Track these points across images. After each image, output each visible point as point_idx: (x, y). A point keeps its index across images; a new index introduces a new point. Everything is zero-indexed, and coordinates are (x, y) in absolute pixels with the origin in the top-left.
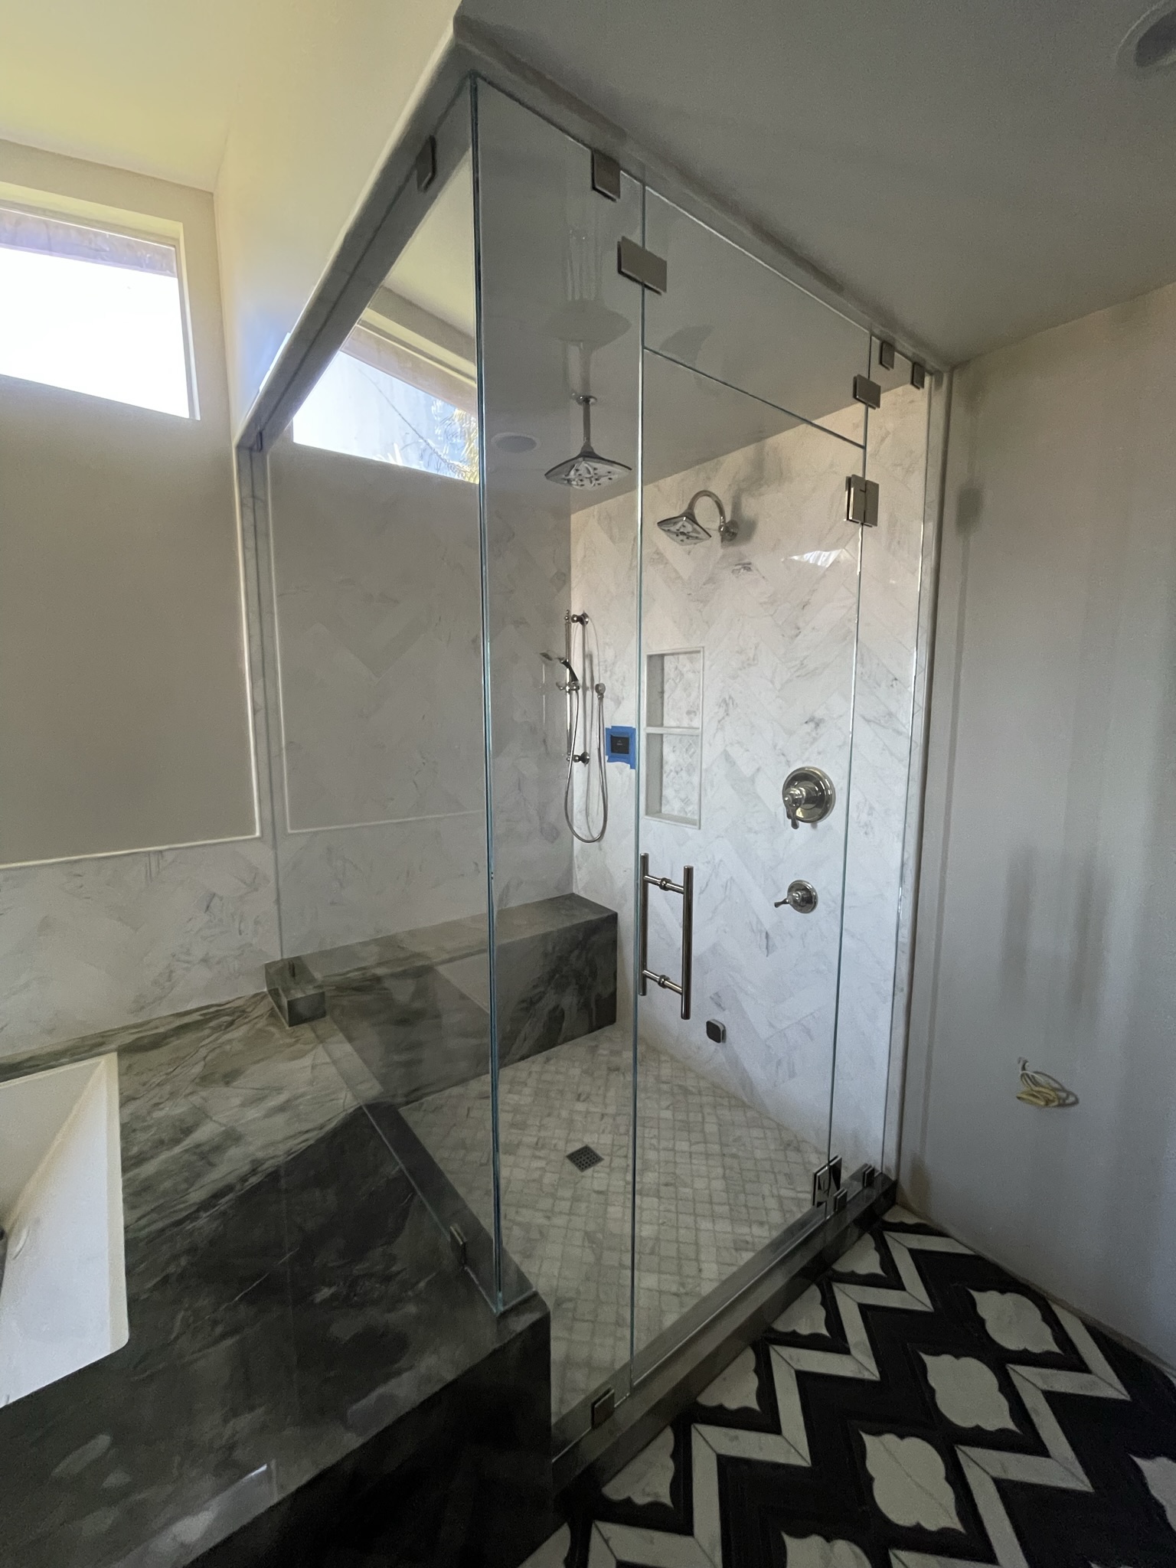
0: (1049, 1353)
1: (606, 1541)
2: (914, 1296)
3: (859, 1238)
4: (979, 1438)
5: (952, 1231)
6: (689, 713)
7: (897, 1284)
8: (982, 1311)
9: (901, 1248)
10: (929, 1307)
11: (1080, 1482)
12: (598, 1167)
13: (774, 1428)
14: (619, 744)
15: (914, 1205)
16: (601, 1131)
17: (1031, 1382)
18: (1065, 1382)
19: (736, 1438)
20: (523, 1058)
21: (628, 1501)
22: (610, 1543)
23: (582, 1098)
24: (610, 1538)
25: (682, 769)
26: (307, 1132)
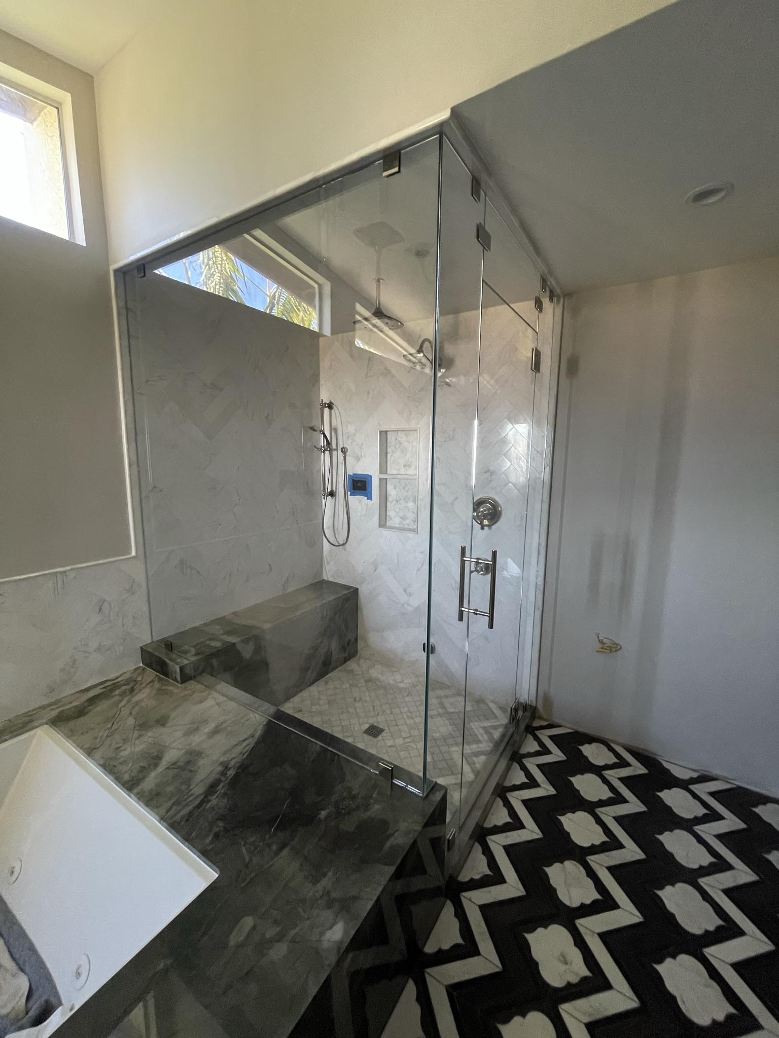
0: (615, 763)
1: (470, 900)
2: (557, 755)
3: (526, 737)
4: (602, 803)
5: (563, 724)
6: (405, 466)
7: (548, 752)
8: (585, 753)
9: (544, 735)
10: (562, 757)
11: (642, 808)
12: (384, 734)
13: (521, 826)
14: (359, 485)
15: (545, 717)
16: (376, 715)
17: (613, 775)
18: (625, 772)
19: (507, 836)
20: (311, 684)
21: (472, 879)
22: (472, 900)
23: (357, 700)
24: (470, 898)
25: (400, 499)
26: (244, 740)
